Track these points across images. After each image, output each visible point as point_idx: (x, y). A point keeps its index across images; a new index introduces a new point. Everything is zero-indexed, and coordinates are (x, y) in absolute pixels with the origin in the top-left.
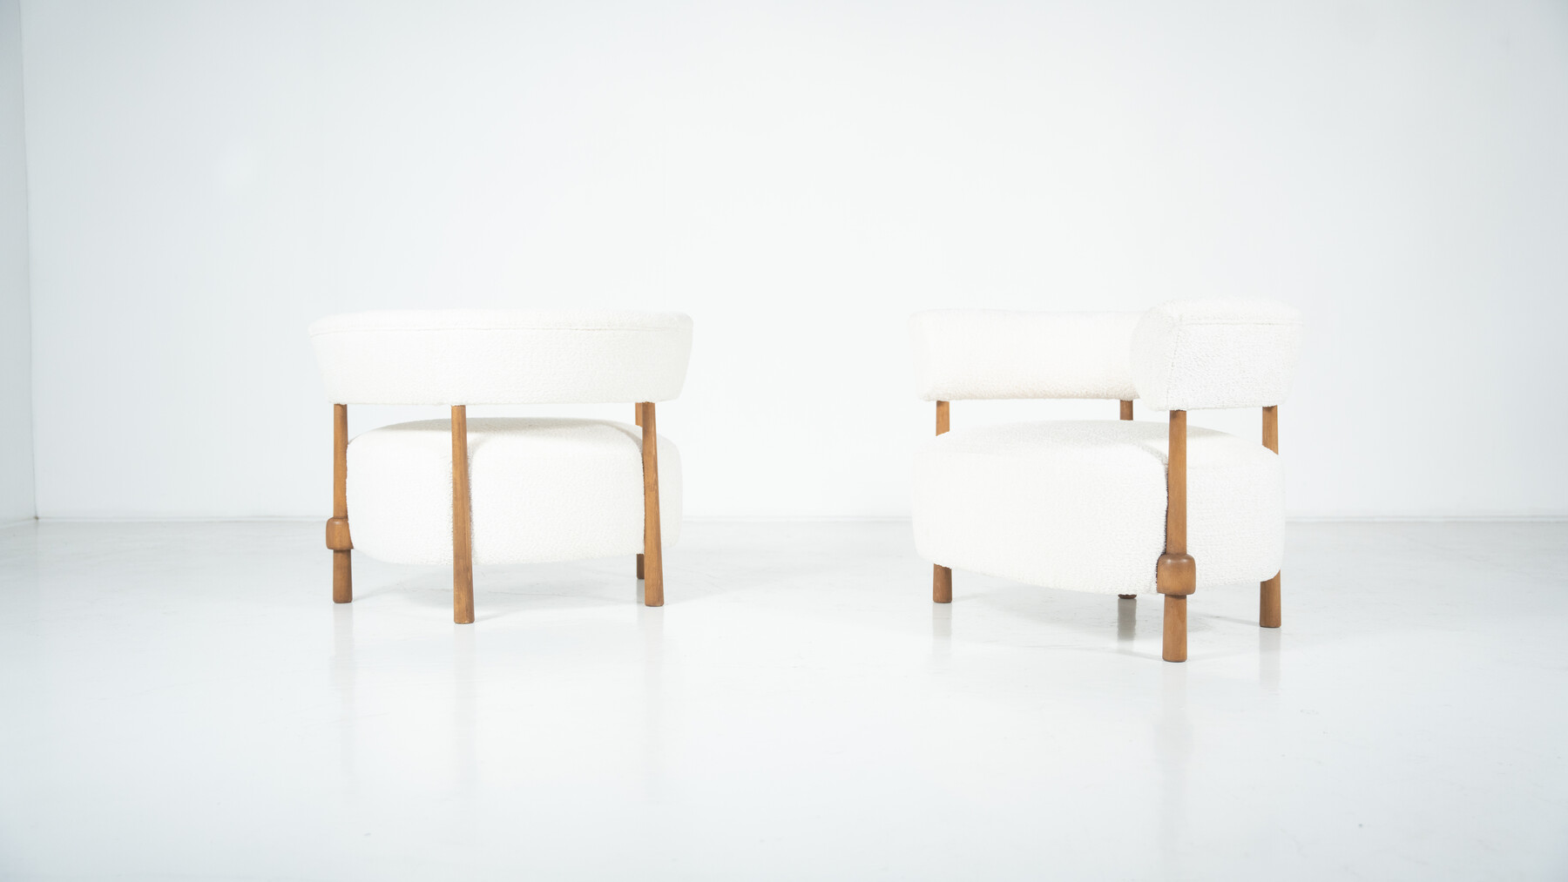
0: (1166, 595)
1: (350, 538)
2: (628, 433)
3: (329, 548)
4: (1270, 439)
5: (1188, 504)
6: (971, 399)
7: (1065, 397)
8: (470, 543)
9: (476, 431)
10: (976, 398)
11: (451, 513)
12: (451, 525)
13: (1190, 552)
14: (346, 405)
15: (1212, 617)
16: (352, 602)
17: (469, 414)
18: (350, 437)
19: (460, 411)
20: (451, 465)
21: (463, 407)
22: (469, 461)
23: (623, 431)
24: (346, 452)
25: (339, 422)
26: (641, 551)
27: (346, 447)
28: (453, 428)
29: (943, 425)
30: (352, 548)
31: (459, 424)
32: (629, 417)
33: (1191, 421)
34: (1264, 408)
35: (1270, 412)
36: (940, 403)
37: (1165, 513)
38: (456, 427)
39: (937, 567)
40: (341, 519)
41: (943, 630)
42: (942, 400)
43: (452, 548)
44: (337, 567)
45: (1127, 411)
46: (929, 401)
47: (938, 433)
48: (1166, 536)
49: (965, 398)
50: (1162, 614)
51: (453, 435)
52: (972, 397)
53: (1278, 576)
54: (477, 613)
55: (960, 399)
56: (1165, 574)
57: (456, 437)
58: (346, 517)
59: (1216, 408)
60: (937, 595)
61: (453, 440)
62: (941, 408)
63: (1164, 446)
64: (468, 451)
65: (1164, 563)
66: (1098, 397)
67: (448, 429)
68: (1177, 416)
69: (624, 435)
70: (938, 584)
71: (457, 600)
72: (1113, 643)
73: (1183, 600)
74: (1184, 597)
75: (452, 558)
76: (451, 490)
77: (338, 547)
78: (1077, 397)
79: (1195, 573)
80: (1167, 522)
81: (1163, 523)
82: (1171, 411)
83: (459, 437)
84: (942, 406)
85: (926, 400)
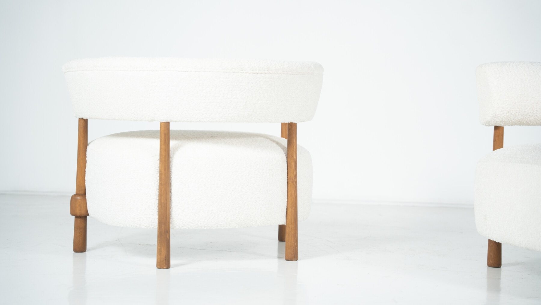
1: (87, 208)
2: (278, 143)
3: (72, 214)
6: (520, 125)
8: (170, 214)
9: (176, 139)
10: (524, 124)
11: (158, 193)
12: (157, 202)
14: (87, 120)
16: (86, 252)
17: (172, 128)
18: (89, 140)
19: (166, 126)
20: (158, 162)
21: (168, 124)
22: (171, 159)
23: (274, 141)
24: (86, 151)
25: (82, 130)
26: (283, 222)
27: (86, 147)
28: (161, 137)
29: (498, 143)
30: (88, 215)
31: (165, 134)
32: (276, 131)
36: (496, 128)
38: (163, 136)
39: (490, 242)
40: (81, 195)
42: (498, 125)
43: (157, 217)
44: (76, 228)
46: (489, 126)
49: (516, 124)
51: (161, 142)
54: (172, 262)
55: (512, 125)
57: (163, 143)
58: (85, 194)
60: (490, 261)
61: (161, 145)
62: (498, 131)
64: (170, 152)
67: (157, 137)
69: (275, 144)
70: (492, 254)
71: (159, 252)
75: (157, 224)
76: (157, 178)
77: (78, 214)
83: (165, 143)
84: (498, 130)
85: (487, 126)
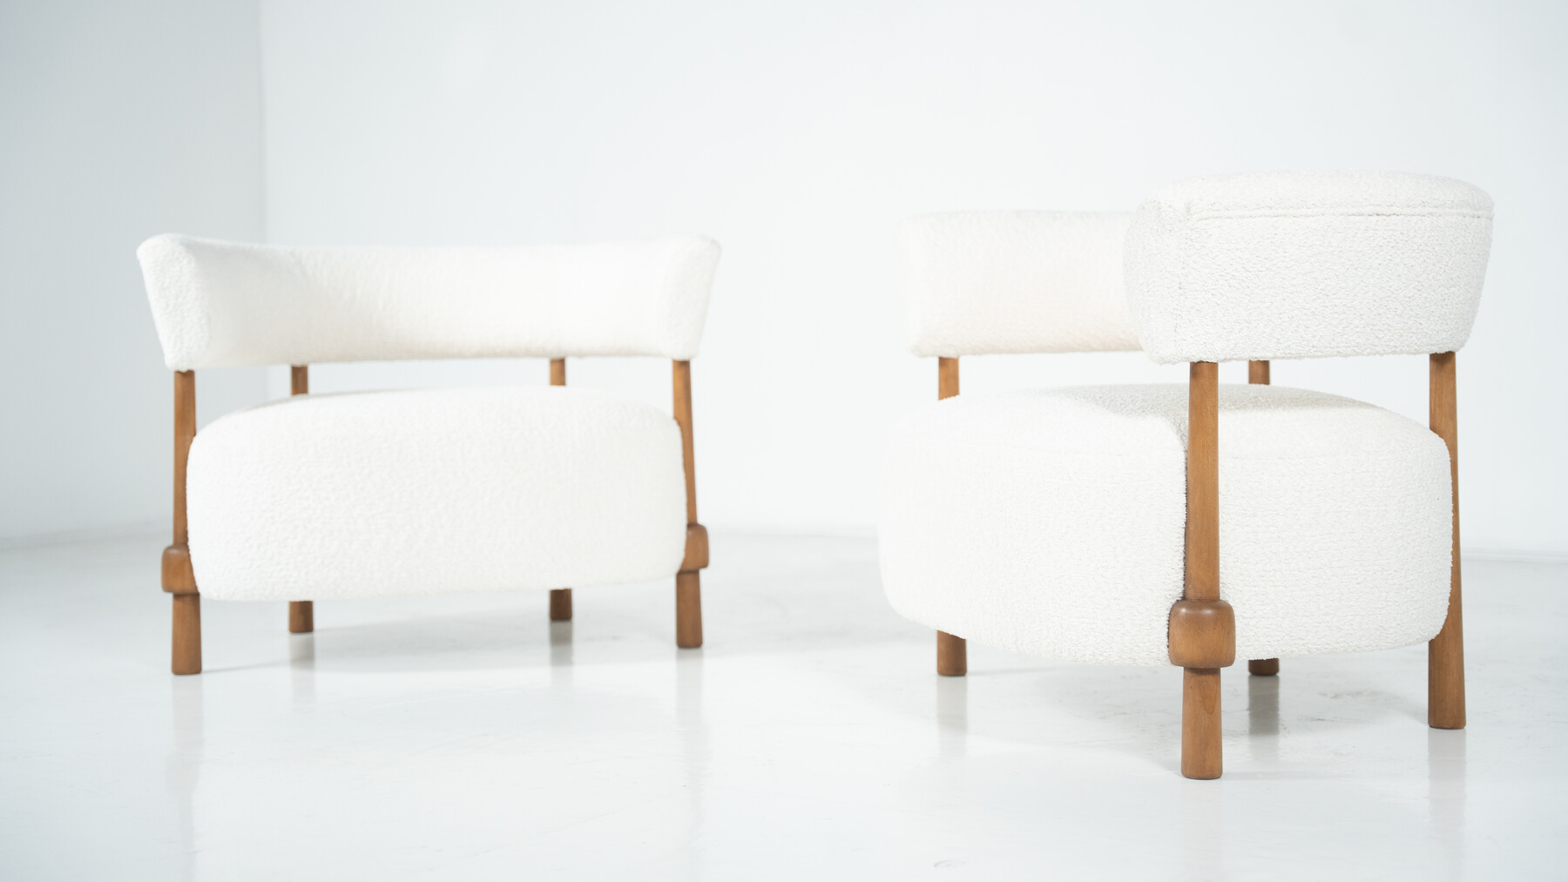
0: (1186, 669)
13: (1225, 595)
29: (949, 387)
34: (1432, 355)
35: (1443, 363)
36: (943, 362)
37: (1183, 530)
41: (954, 719)
42: (944, 356)
47: (941, 398)
48: (1184, 570)
56: (1180, 632)
60: (944, 666)
62: (946, 368)
65: (1180, 613)
68: (1202, 372)
74: (1215, 672)
79: (1229, 633)
80: (1185, 546)
82: (1191, 364)
84: (945, 365)
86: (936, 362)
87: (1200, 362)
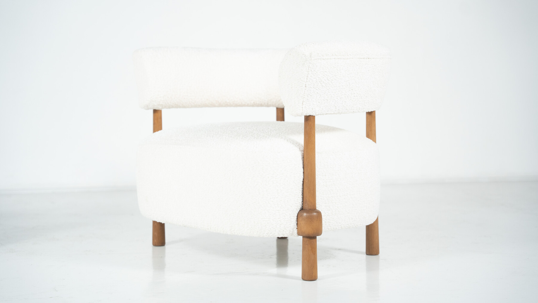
0: (303, 237)
4: (371, 133)
5: (316, 176)
7: (240, 106)
10: (180, 107)
13: (318, 208)
15: (336, 249)
29: (157, 125)
33: (318, 121)
34: (367, 113)
35: (371, 115)
36: (155, 111)
37: (302, 183)
39: (154, 222)
42: (157, 109)
45: (281, 114)
46: (148, 109)
47: (154, 131)
48: (303, 198)
49: (173, 107)
50: (301, 248)
52: (177, 106)
53: (377, 221)
55: (169, 108)
56: (302, 223)
59: (334, 114)
60: (155, 241)
63: (301, 139)
65: (302, 216)
66: (261, 105)
68: (309, 119)
70: (156, 234)
72: (274, 270)
73: (314, 240)
74: (314, 238)
78: (248, 106)
79: (321, 222)
80: (303, 188)
81: (301, 189)
82: (305, 116)
84: (157, 113)
85: (146, 109)
86: (151, 112)
87: (309, 116)
